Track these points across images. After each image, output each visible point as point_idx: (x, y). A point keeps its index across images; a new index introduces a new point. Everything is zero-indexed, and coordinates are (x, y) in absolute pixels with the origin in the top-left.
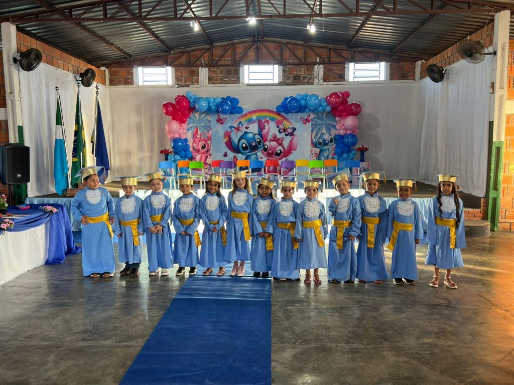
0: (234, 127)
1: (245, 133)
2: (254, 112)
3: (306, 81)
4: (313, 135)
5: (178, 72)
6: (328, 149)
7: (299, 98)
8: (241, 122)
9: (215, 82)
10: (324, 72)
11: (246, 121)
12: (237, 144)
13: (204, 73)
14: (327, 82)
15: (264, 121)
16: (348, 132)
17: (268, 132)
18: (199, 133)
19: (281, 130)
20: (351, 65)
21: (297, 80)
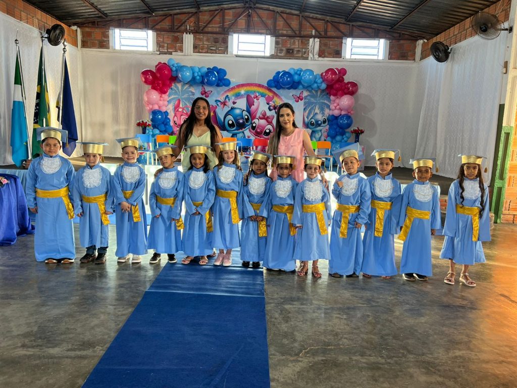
0: (220, 101)
1: (232, 108)
2: (243, 85)
3: (300, 55)
4: (305, 114)
5: (160, 37)
6: (321, 131)
7: (292, 72)
8: (227, 96)
9: (200, 50)
10: (320, 46)
11: (233, 95)
12: (222, 120)
13: (188, 40)
14: (323, 57)
15: (253, 96)
16: (343, 113)
17: (257, 109)
18: (181, 106)
19: (272, 108)
20: (349, 40)
21: (290, 54)
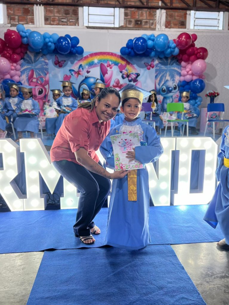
0: (73, 71)
1: (87, 78)
2: (96, 54)
3: (148, 26)
4: (157, 81)
5: (10, 9)
6: (172, 97)
8: (81, 65)
9: (52, 23)
10: (166, 17)
11: (87, 65)
12: (77, 89)
13: (39, 11)
14: (170, 28)
15: (106, 65)
16: (195, 78)
17: (111, 77)
18: (35, 76)
19: (125, 76)
20: (192, 12)
21: (138, 24)
